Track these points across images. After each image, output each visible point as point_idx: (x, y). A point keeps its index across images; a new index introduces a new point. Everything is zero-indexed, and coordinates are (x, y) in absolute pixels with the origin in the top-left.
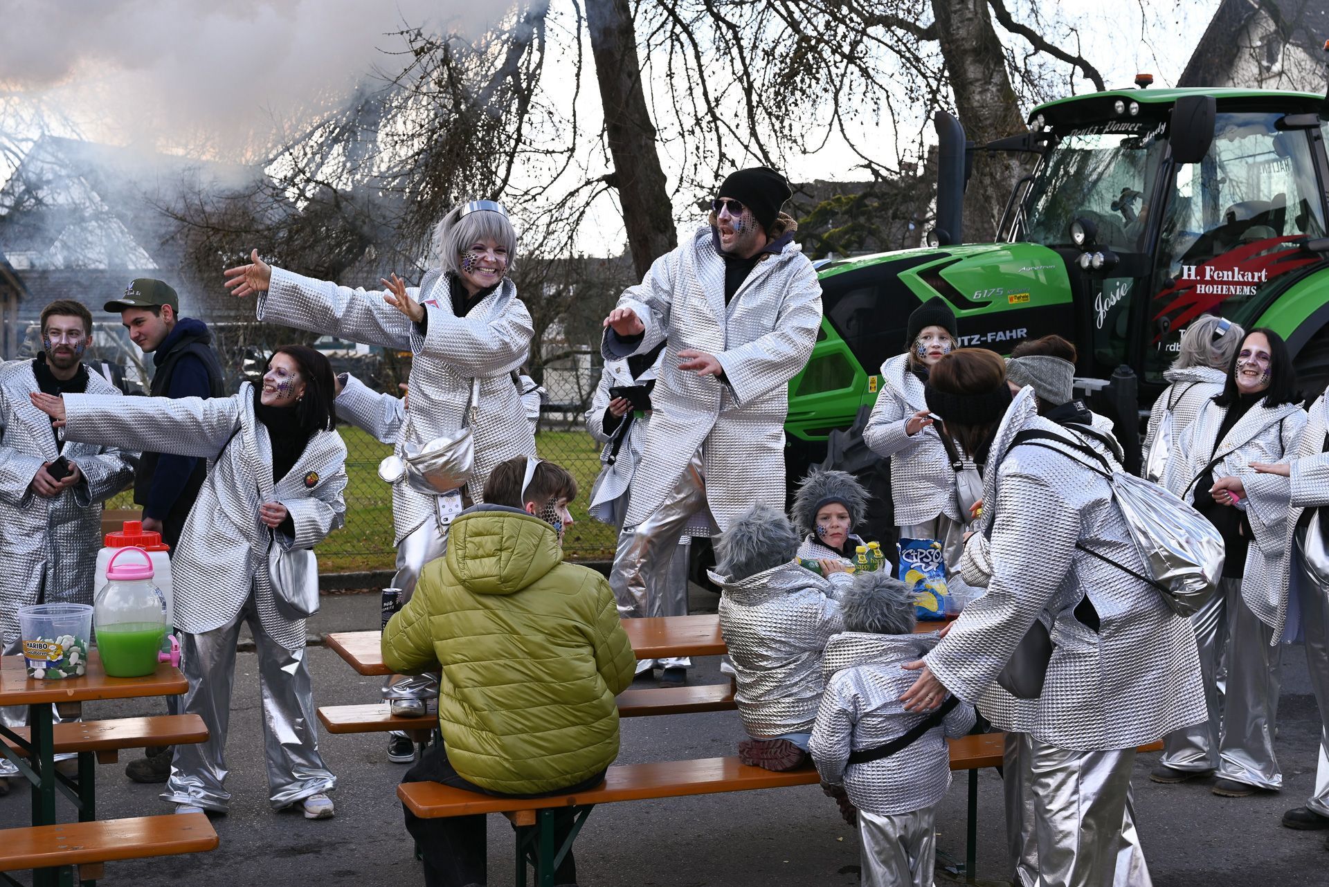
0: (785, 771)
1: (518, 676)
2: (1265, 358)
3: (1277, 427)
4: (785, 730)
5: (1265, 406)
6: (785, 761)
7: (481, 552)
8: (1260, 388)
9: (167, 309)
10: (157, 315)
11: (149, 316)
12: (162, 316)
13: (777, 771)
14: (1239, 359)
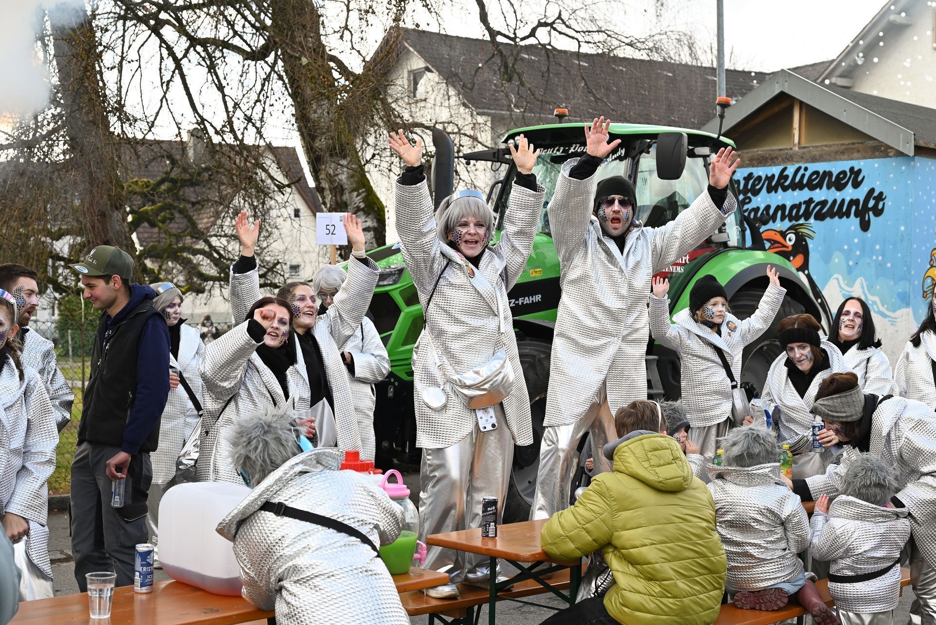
0: (780, 609)
1: (691, 554)
2: (859, 317)
3: (865, 362)
4: (776, 581)
5: (858, 349)
6: (779, 603)
7: (662, 462)
8: (856, 337)
9: (116, 278)
10: (107, 283)
11: (101, 283)
12: (111, 284)
13: (773, 610)
14: (842, 317)
